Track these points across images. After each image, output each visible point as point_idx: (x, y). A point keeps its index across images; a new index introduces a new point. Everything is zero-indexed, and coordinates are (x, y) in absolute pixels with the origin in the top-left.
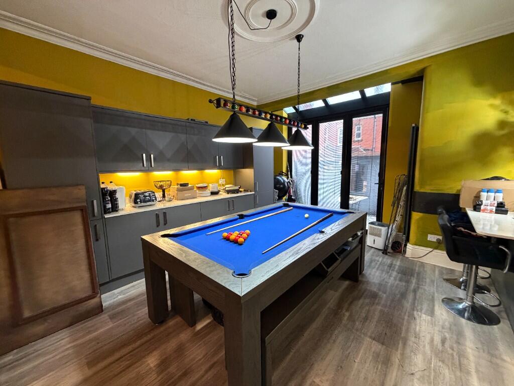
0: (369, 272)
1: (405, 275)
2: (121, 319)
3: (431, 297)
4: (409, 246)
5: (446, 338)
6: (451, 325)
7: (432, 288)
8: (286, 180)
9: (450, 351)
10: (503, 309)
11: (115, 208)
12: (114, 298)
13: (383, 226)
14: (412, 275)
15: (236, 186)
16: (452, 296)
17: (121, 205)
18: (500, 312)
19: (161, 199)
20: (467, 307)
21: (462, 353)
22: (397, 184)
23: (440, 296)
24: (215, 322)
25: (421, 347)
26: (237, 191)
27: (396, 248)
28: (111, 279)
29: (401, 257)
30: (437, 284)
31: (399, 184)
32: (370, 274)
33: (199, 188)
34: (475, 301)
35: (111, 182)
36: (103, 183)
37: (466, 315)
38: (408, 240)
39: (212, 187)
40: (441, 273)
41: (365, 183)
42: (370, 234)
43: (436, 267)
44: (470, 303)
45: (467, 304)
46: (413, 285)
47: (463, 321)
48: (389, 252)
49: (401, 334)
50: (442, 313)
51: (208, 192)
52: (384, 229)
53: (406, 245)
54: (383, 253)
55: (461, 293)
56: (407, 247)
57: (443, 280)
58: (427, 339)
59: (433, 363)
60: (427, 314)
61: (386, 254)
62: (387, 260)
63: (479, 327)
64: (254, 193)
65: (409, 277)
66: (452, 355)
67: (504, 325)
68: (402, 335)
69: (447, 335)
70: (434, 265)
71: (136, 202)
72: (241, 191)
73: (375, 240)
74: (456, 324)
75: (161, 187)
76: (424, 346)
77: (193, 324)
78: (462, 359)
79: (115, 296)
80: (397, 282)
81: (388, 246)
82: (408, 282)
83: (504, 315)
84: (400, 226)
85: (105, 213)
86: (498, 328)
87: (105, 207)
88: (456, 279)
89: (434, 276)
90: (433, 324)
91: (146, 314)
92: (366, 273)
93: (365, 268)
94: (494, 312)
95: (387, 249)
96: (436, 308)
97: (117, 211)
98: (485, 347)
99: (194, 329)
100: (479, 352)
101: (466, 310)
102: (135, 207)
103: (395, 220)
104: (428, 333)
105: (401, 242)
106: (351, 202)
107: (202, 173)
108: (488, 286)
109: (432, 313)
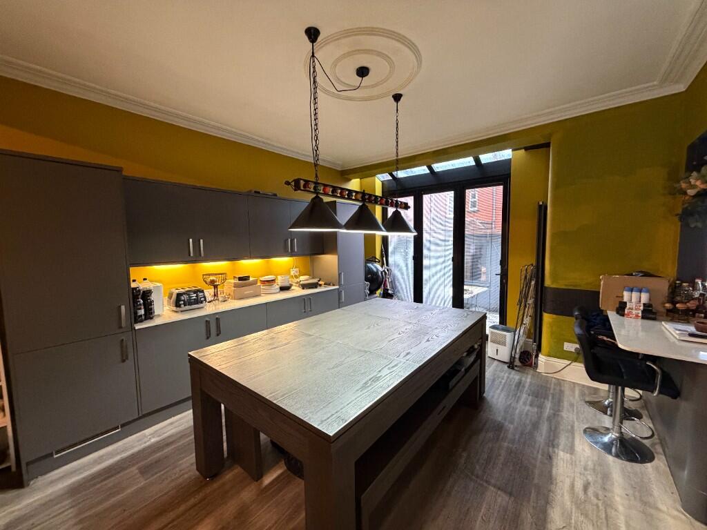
0: (491, 394)
1: (536, 397)
2: (156, 473)
3: (569, 427)
4: (542, 358)
5: (589, 483)
6: (595, 465)
7: (571, 415)
8: (380, 269)
9: (595, 501)
10: (658, 441)
11: (149, 314)
12: (145, 443)
13: (508, 331)
14: (546, 397)
15: (313, 278)
16: (596, 425)
17: (157, 309)
18: (653, 445)
19: (212, 299)
20: (614, 440)
21: (609, 502)
22: (523, 277)
23: (581, 425)
24: (289, 472)
25: (559, 497)
26: (315, 286)
27: (524, 360)
28: (140, 415)
29: (531, 372)
30: (577, 409)
31: (526, 277)
32: (493, 397)
33: (264, 282)
34: (623, 431)
35: (145, 279)
36: (134, 281)
37: (613, 450)
38: (539, 349)
39: (281, 281)
40: (582, 394)
41: (483, 269)
42: (491, 341)
43: (576, 386)
44: (617, 435)
45: (613, 436)
46: (548, 410)
47: (610, 458)
48: (516, 366)
49: (533, 479)
50: (585, 448)
51: (276, 287)
52: (509, 336)
53: (537, 356)
54: (509, 367)
55: (607, 421)
56: (539, 358)
57: (584, 403)
58: (566, 485)
59: (573, 518)
60: (566, 450)
61: (513, 368)
62: (515, 376)
63: (629, 466)
64: (337, 287)
65: (542, 400)
66: (597, 506)
67: (660, 462)
68: (536, 481)
69: (590, 479)
70: (574, 383)
71: (177, 305)
72: (320, 285)
73: (498, 350)
74: (601, 463)
75: (212, 282)
76: (563, 495)
77: (258, 477)
78: (609, 510)
79: (146, 439)
80: (527, 408)
81: (514, 358)
82: (541, 407)
83: (659, 449)
84: (529, 330)
85: (136, 322)
86: (652, 467)
87: (136, 313)
88: (600, 402)
89: (574, 397)
90: (573, 463)
91: (192, 464)
92: (489, 395)
93: (486, 389)
94: (648, 445)
95: (514, 361)
96: (577, 442)
97: (151, 318)
98: (637, 493)
99: (261, 483)
100: (629, 500)
101: (613, 444)
102: (176, 312)
103: (522, 323)
104: (567, 477)
105: (531, 351)
106: (466, 296)
107: (268, 262)
108: (639, 410)
109: (571, 449)
